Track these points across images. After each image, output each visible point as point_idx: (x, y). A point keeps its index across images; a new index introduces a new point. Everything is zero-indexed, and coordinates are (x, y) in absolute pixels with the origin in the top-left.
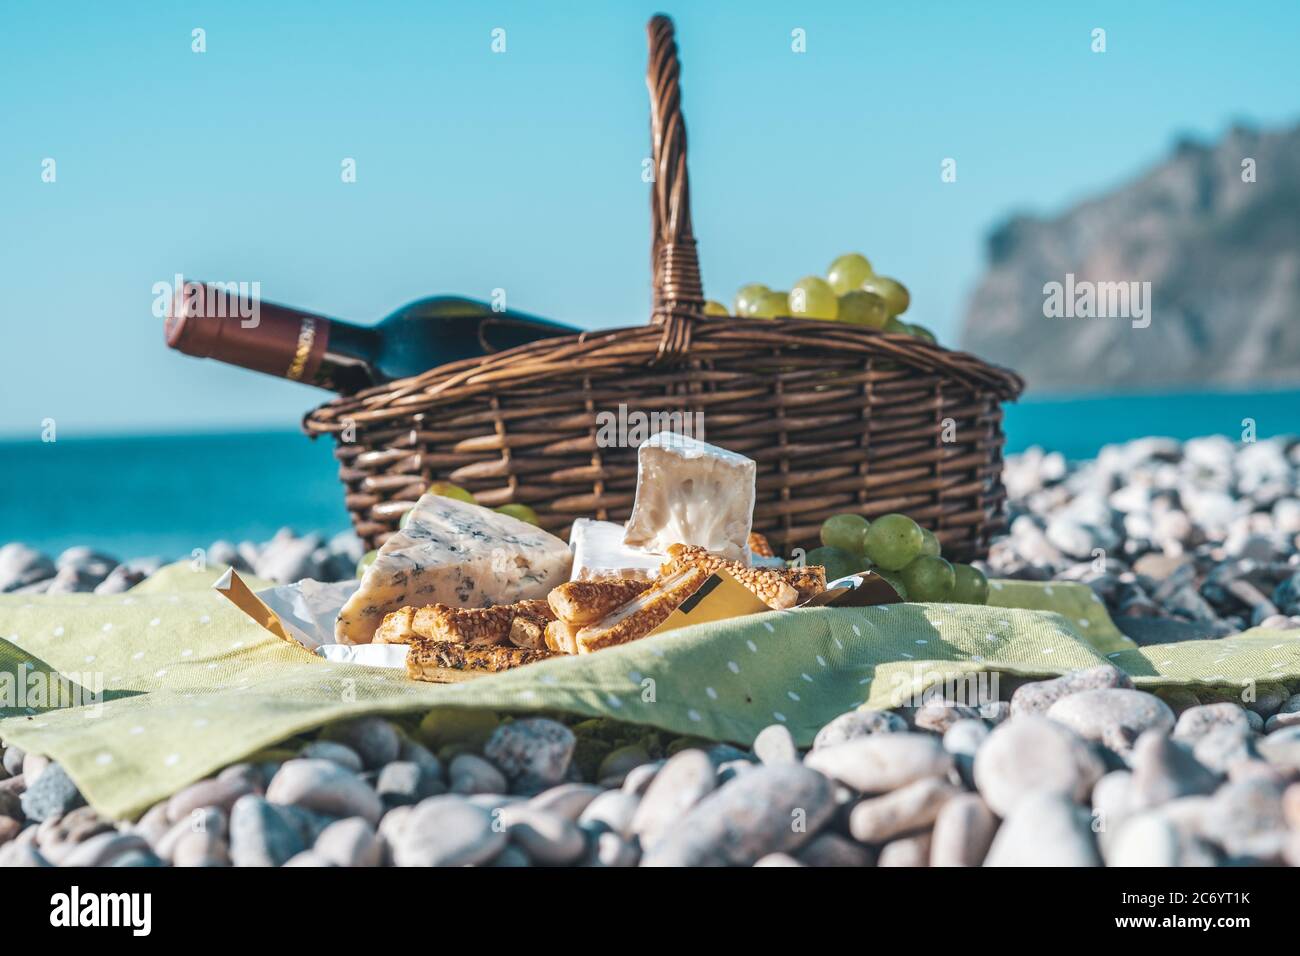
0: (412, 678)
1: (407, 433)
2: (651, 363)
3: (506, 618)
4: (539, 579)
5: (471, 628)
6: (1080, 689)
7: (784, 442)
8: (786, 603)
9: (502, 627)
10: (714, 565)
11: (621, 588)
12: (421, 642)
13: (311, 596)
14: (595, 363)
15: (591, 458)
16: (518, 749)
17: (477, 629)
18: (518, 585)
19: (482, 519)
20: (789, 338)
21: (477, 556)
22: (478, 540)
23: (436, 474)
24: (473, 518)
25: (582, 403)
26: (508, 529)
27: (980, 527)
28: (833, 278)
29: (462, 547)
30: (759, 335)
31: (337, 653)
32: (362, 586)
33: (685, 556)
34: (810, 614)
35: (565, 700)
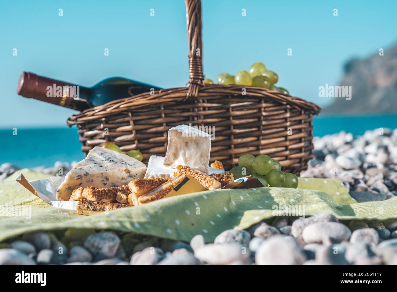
0: (78, 214)
1: (100, 125)
2: (184, 100)
3: (115, 192)
4: (134, 177)
5: (101, 196)
6: (317, 222)
7: (232, 128)
8: (216, 187)
9: (113, 195)
10: (192, 173)
11: (156, 181)
12: (83, 200)
13: (54, 183)
14: (164, 100)
15: (163, 134)
16: (96, 244)
17: (103, 196)
18: (126, 180)
19: (115, 155)
20: (233, 92)
21: (110, 169)
22: (112, 163)
23: (110, 139)
24: (112, 155)
25: (160, 114)
26: (124, 159)
27: (303, 159)
28: (252, 71)
29: (105, 166)
30: (223, 90)
31: (56, 204)
32: (65, 180)
33: (182, 170)
34: (223, 192)
35: (117, 225)
